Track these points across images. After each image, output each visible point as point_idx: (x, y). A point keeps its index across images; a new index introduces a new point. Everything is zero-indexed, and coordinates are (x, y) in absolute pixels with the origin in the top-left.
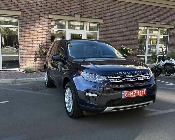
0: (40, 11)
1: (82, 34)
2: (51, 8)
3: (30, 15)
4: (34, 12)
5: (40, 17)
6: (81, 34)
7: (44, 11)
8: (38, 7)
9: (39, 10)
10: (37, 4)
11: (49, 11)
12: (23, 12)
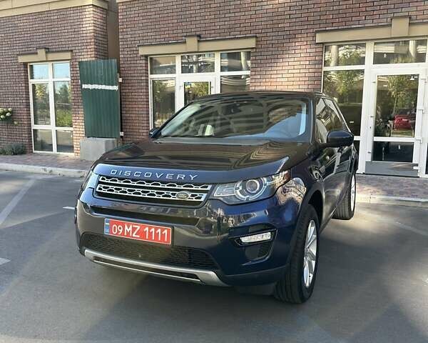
0: (297, 28)
1: (418, 75)
2: (325, 17)
3: (273, 42)
4: (283, 33)
5: (297, 44)
6: (414, 75)
7: (306, 27)
8: (294, 20)
9: (294, 28)
10: (291, 12)
11: (318, 26)
12: (259, 39)
